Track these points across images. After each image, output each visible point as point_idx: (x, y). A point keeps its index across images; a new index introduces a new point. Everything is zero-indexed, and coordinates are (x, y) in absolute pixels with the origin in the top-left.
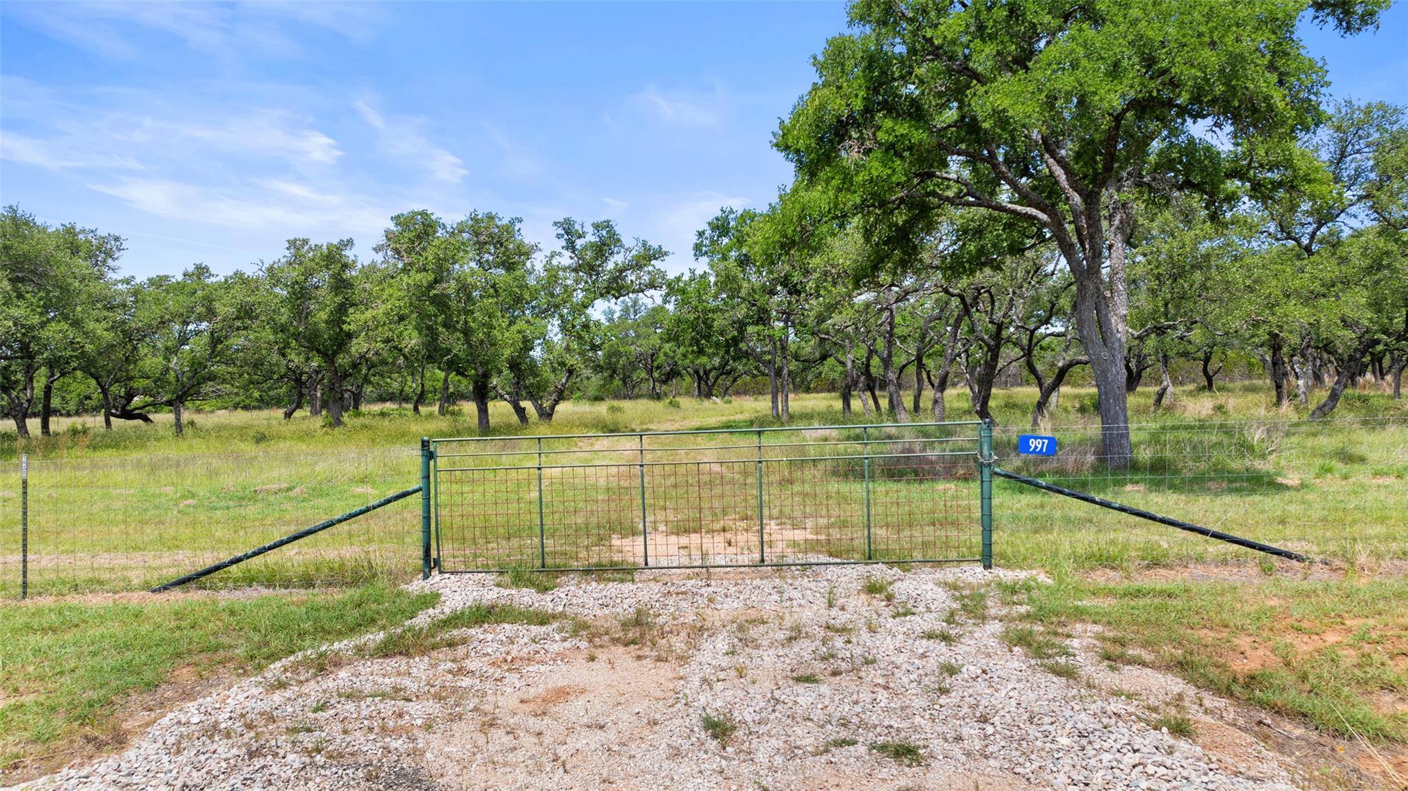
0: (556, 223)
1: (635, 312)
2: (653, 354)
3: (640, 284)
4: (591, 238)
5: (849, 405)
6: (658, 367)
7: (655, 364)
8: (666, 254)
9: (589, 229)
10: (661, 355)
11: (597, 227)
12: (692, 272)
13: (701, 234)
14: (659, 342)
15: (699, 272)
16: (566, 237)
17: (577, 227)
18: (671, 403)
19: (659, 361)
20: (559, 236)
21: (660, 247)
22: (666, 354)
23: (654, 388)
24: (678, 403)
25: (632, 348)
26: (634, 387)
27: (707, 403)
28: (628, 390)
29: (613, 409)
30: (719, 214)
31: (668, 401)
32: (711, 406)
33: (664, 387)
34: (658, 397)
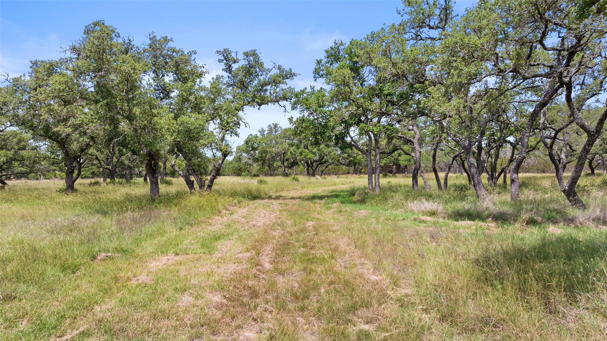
0: (218, 52)
1: (275, 131)
2: (285, 153)
3: (276, 96)
4: (243, 62)
5: (417, 182)
6: (287, 160)
7: (285, 158)
8: (295, 75)
9: (241, 56)
10: (289, 153)
11: (246, 54)
12: (312, 88)
13: (319, 62)
14: (288, 146)
15: (317, 88)
16: (225, 61)
17: (233, 55)
18: (294, 178)
19: (287, 156)
20: (220, 61)
21: (290, 70)
22: (291, 153)
23: (285, 170)
24: (298, 178)
25: (274, 149)
26: (275, 170)
27: (313, 179)
28: (272, 172)
29: (261, 182)
30: (333, 45)
31: (292, 177)
32: (316, 181)
33: (290, 171)
34: (287, 175)
